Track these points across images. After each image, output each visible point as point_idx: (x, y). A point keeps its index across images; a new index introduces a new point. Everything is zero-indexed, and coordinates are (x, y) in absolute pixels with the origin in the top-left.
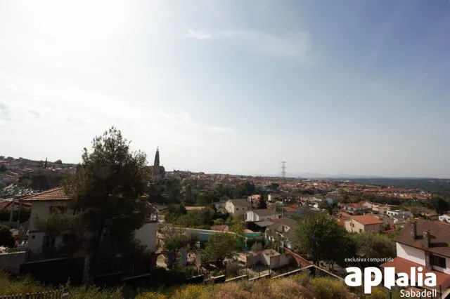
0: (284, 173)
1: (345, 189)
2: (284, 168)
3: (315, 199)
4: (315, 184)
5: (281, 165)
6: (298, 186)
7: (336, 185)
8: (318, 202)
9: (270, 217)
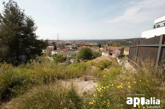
0: (58, 38)
1: (77, 43)
2: (58, 36)
3: (70, 46)
4: (68, 42)
5: (57, 35)
6: (62, 43)
7: (74, 42)
8: (71, 47)
9: (61, 52)
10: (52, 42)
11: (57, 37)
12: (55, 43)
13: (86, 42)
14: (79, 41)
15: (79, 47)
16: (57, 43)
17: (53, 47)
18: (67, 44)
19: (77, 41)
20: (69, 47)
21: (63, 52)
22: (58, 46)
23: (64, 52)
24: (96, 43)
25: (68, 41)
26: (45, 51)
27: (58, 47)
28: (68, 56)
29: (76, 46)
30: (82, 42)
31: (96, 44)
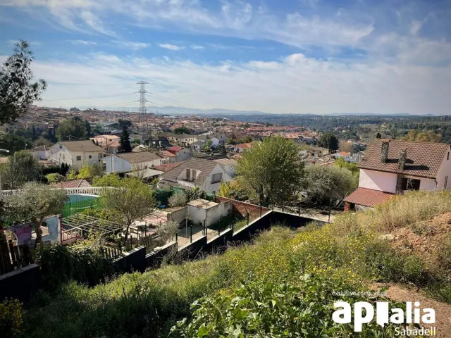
3: (195, 140)
6: (161, 125)
9: (149, 164)
10: (115, 120)
11: (139, 96)
12: (129, 123)
13: (268, 125)
14: (233, 118)
15: (234, 143)
16: (140, 125)
17: (115, 140)
18: (182, 131)
19: (225, 121)
20: (190, 142)
21: (157, 162)
22: (140, 138)
23: (164, 162)
24: (315, 130)
25: (186, 118)
26: (79, 158)
27: (139, 142)
28: (182, 183)
29: (223, 142)
30: (248, 126)
31: (312, 134)
